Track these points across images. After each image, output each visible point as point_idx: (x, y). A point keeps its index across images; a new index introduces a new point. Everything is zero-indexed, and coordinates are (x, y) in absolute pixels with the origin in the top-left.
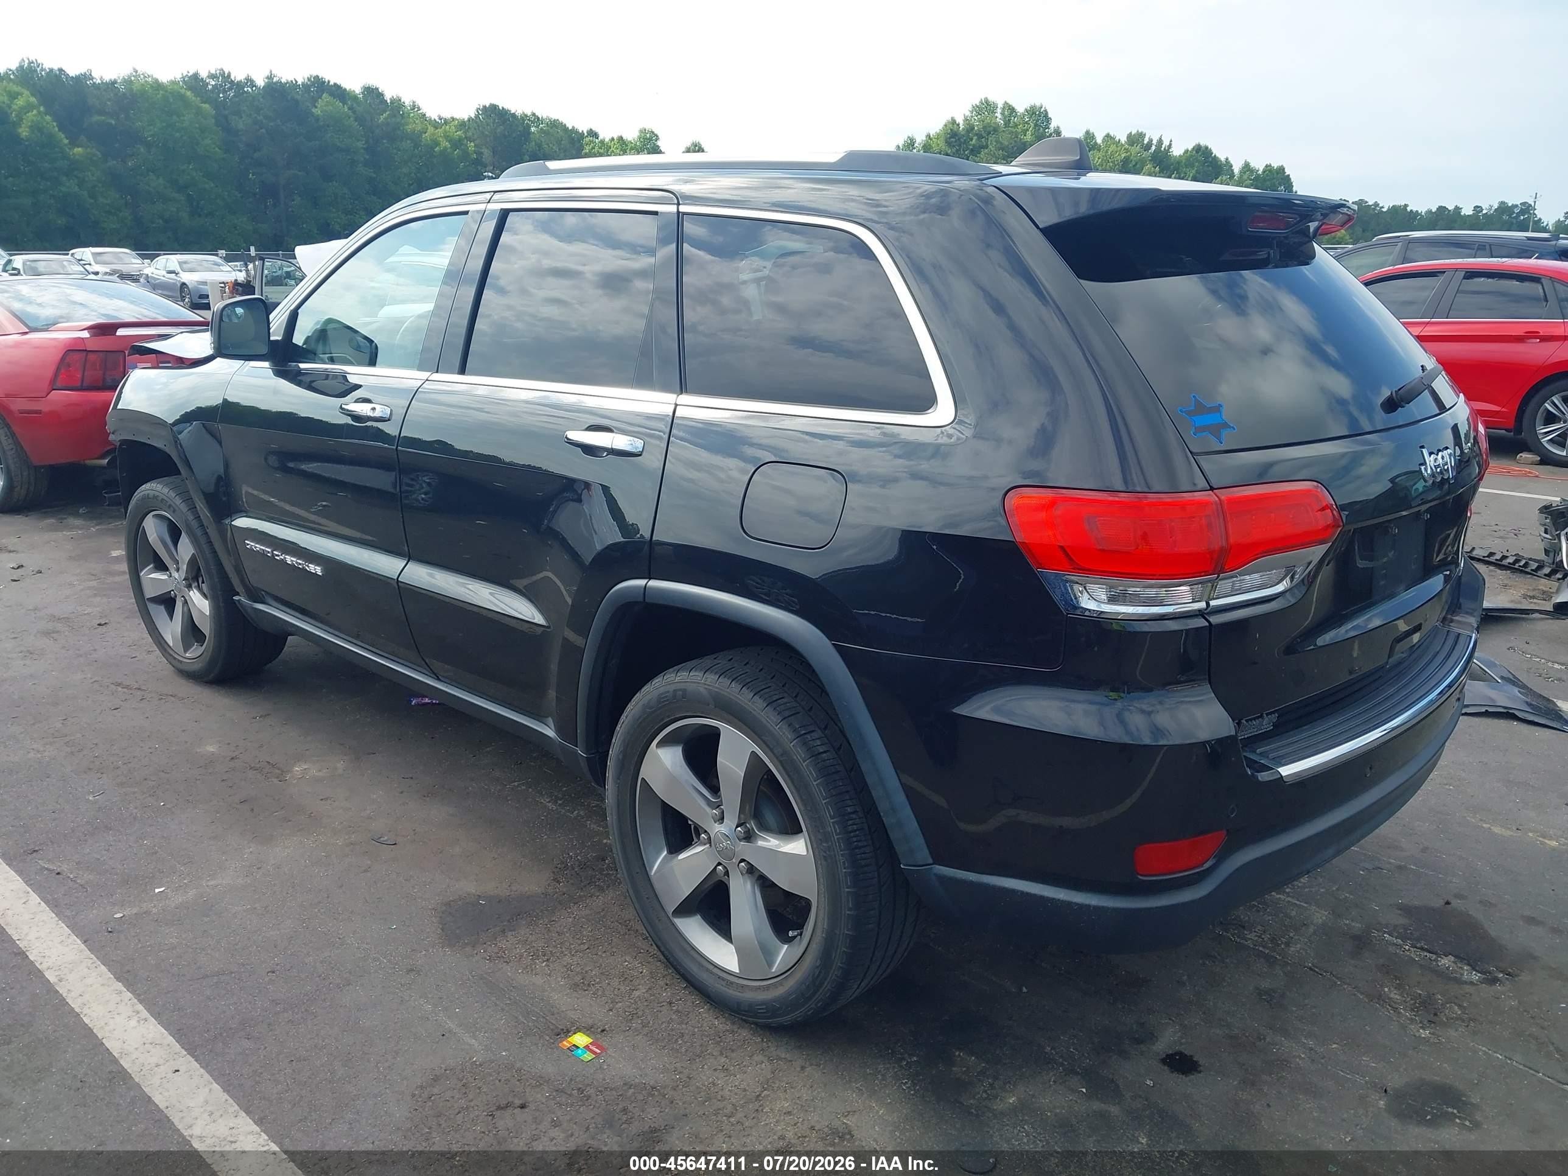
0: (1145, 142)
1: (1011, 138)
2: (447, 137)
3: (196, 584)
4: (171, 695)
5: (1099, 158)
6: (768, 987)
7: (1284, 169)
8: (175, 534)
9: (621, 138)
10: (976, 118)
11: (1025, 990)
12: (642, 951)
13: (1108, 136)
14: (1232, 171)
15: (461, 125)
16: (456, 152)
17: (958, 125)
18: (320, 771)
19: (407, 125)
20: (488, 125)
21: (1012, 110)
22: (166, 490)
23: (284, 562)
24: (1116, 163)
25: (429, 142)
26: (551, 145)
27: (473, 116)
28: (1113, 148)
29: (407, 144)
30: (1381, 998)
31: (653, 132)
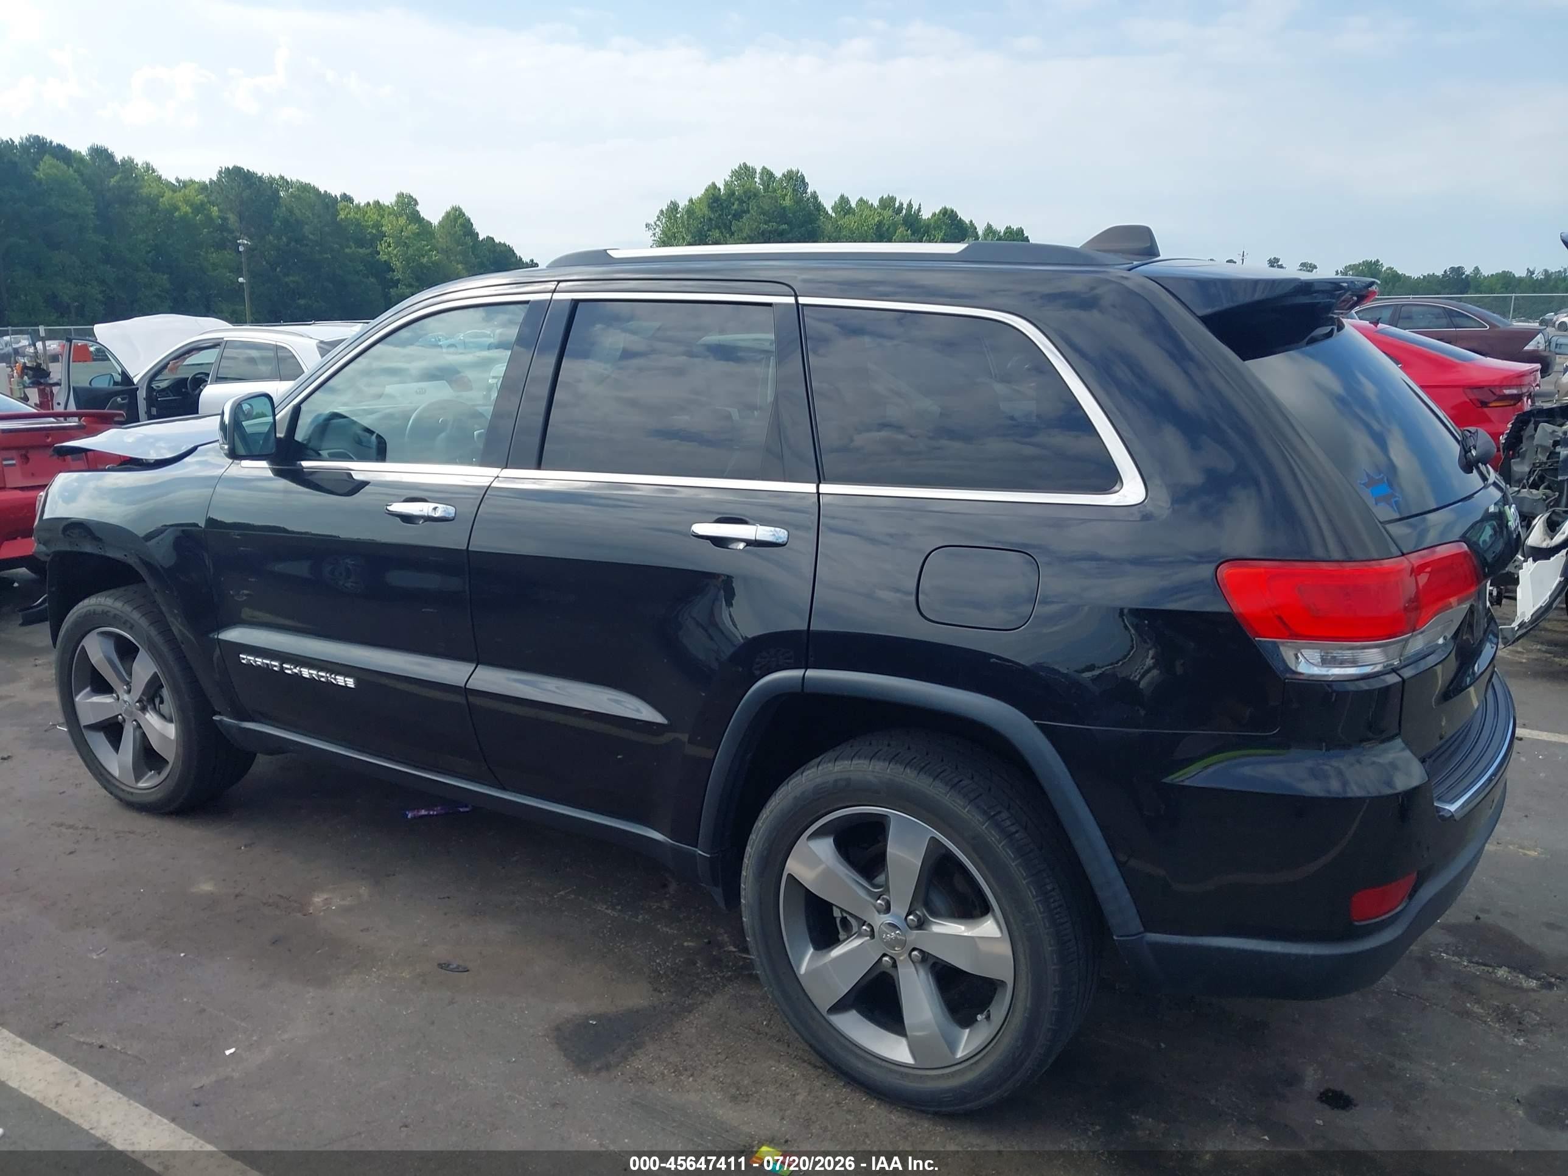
0: (896, 206)
1: (771, 203)
2: (187, 202)
3: (152, 706)
4: (129, 832)
5: (855, 222)
6: (953, 1074)
7: (1023, 231)
8: (126, 651)
9: (377, 203)
10: (736, 183)
11: (1163, 1045)
12: (782, 1054)
13: (861, 200)
14: (977, 233)
15: (202, 189)
16: (198, 218)
17: (719, 189)
18: (343, 899)
19: (141, 189)
20: (232, 189)
21: (771, 175)
22: (119, 605)
23: (299, 677)
24: (870, 227)
25: (168, 206)
26: (304, 211)
27: (215, 178)
28: (866, 212)
29: (142, 209)
30: (1467, 1014)
31: (412, 197)
